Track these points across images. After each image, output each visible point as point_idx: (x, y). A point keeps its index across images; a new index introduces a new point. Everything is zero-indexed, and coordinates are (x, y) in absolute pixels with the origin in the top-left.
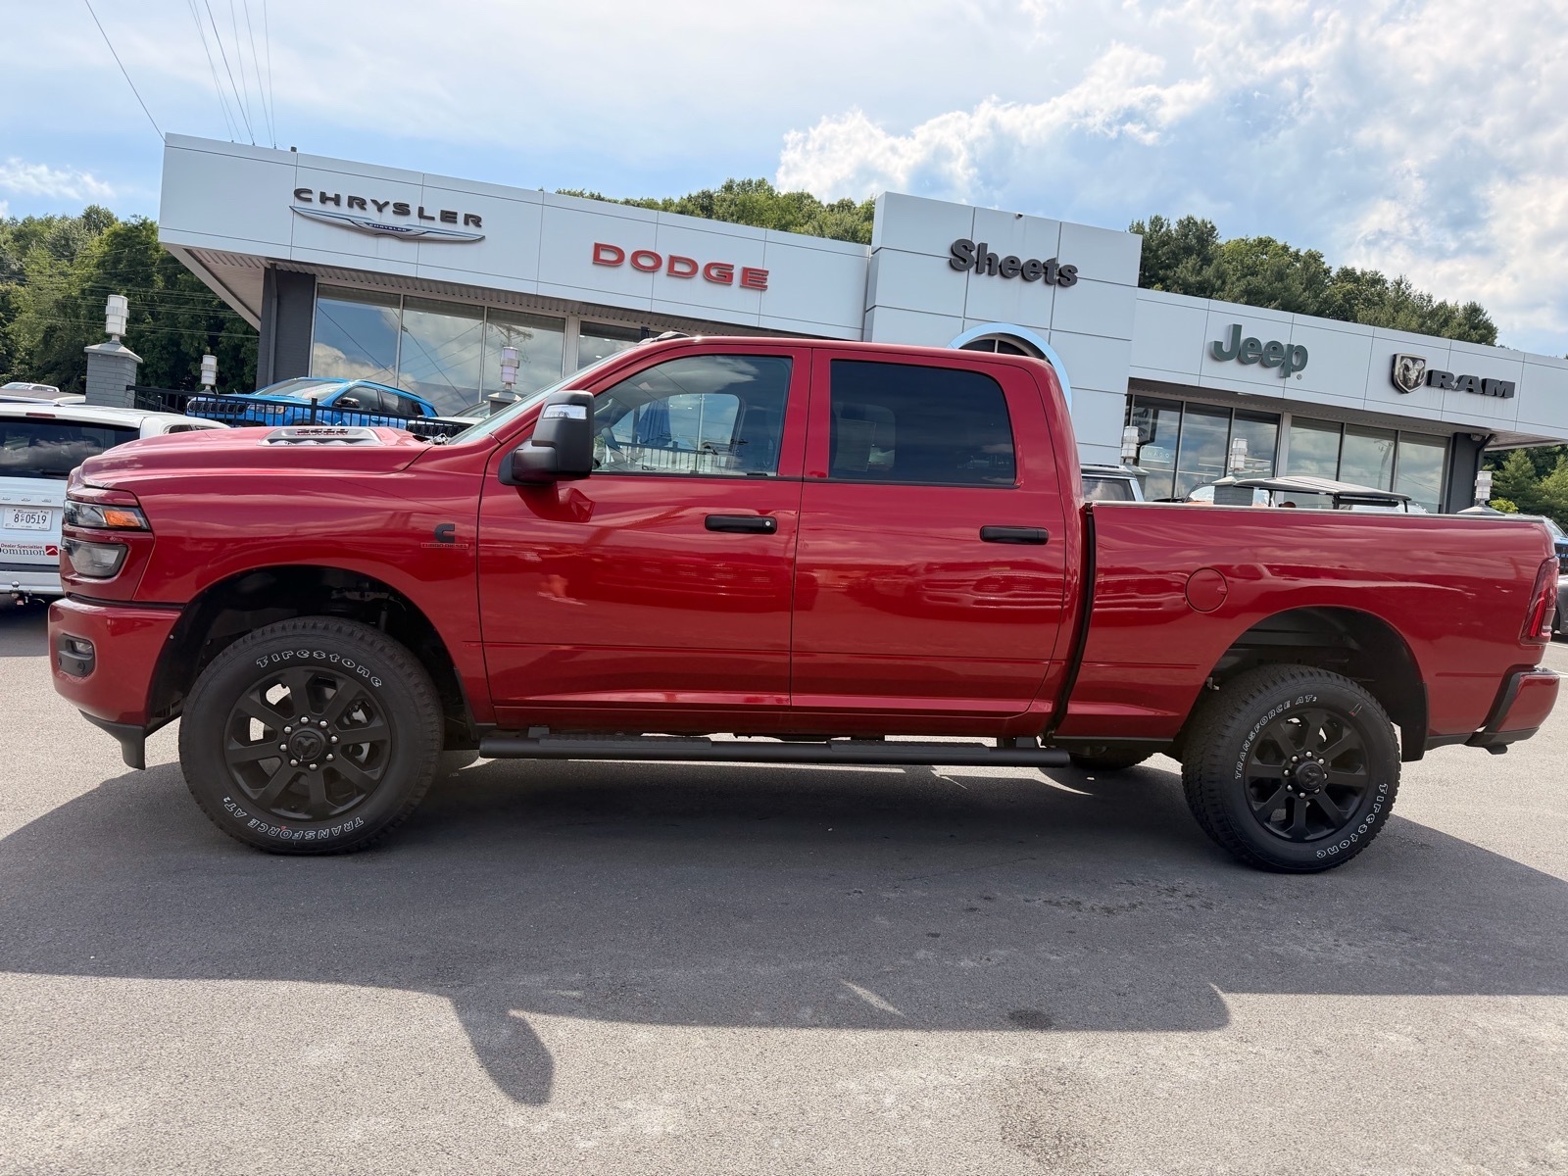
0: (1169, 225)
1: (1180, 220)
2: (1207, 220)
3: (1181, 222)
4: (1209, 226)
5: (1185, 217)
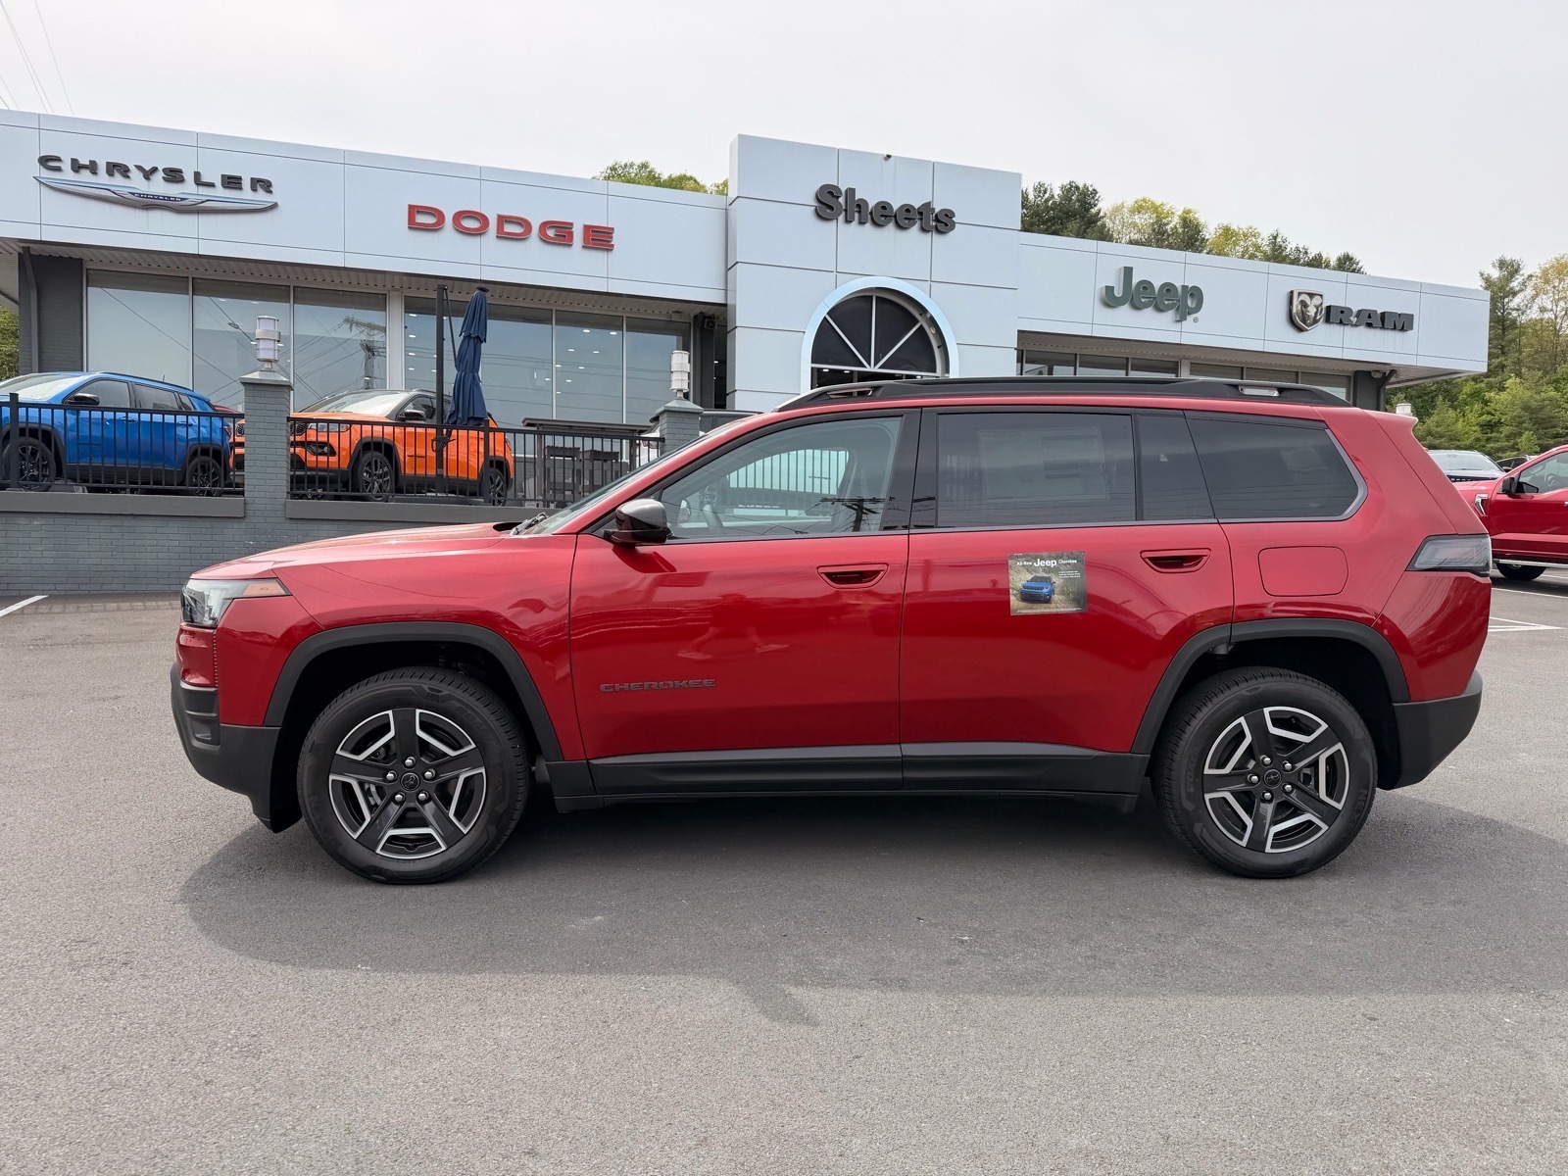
0: (1052, 191)
1: (1062, 185)
2: (1088, 183)
3: (1063, 188)
4: (1091, 189)
5: (1068, 182)
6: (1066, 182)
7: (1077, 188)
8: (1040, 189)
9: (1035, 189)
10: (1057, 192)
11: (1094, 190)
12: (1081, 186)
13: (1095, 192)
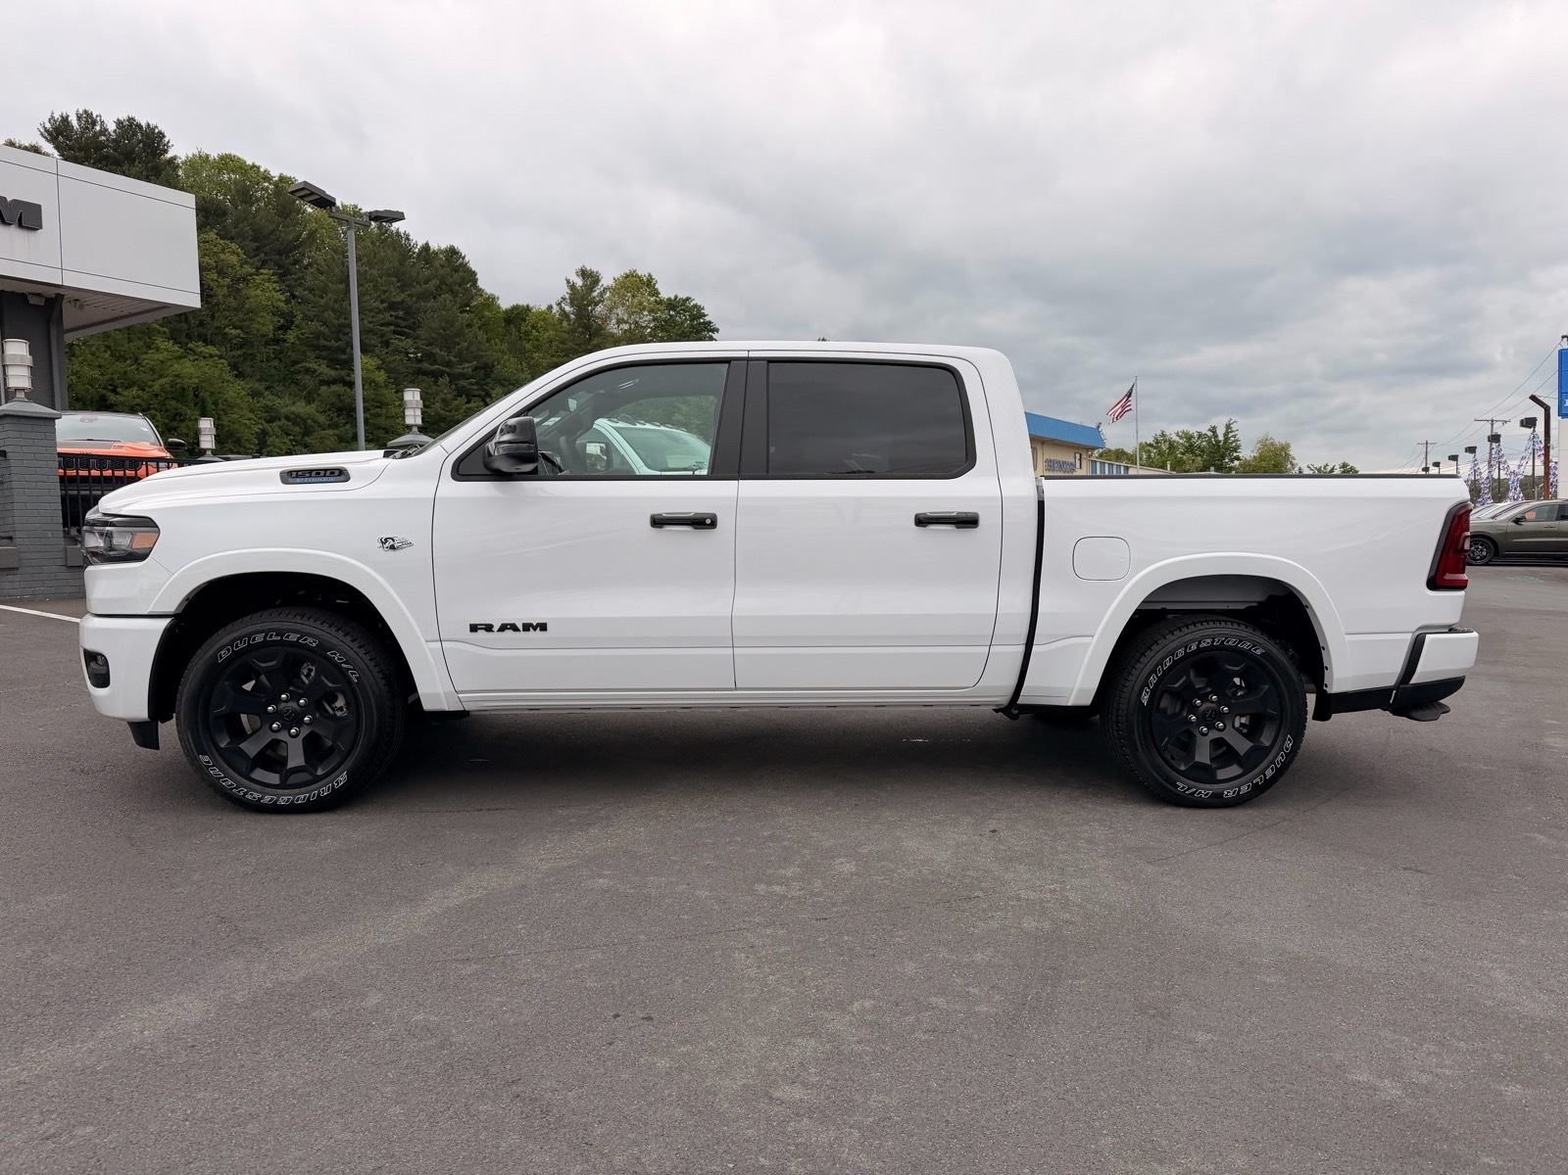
0: (102, 122)
1: (118, 120)
2: (152, 123)
3: (119, 123)
4: (157, 131)
5: (126, 118)
6: (123, 117)
7: (139, 126)
8: (88, 119)
9: (79, 118)
10: (112, 127)
11: (160, 132)
12: (144, 124)
13: (161, 135)
